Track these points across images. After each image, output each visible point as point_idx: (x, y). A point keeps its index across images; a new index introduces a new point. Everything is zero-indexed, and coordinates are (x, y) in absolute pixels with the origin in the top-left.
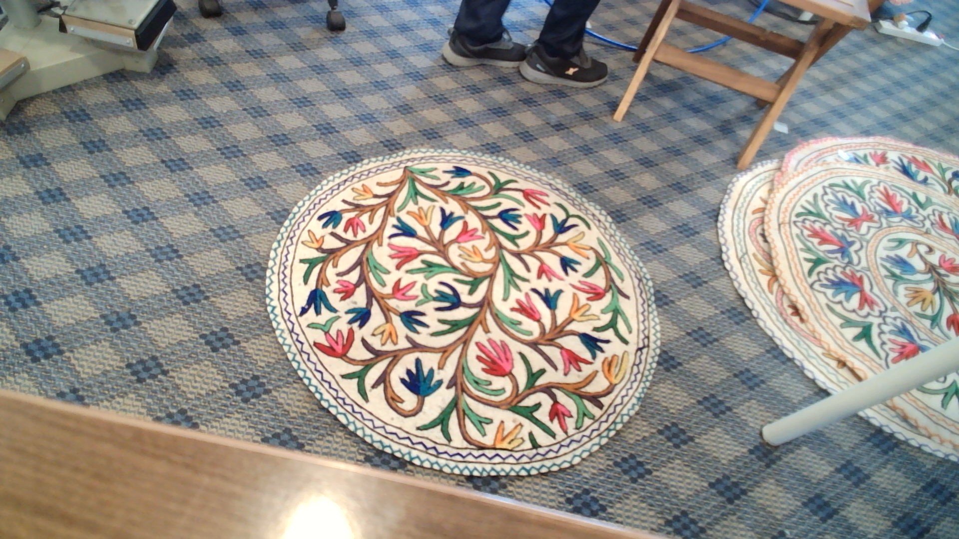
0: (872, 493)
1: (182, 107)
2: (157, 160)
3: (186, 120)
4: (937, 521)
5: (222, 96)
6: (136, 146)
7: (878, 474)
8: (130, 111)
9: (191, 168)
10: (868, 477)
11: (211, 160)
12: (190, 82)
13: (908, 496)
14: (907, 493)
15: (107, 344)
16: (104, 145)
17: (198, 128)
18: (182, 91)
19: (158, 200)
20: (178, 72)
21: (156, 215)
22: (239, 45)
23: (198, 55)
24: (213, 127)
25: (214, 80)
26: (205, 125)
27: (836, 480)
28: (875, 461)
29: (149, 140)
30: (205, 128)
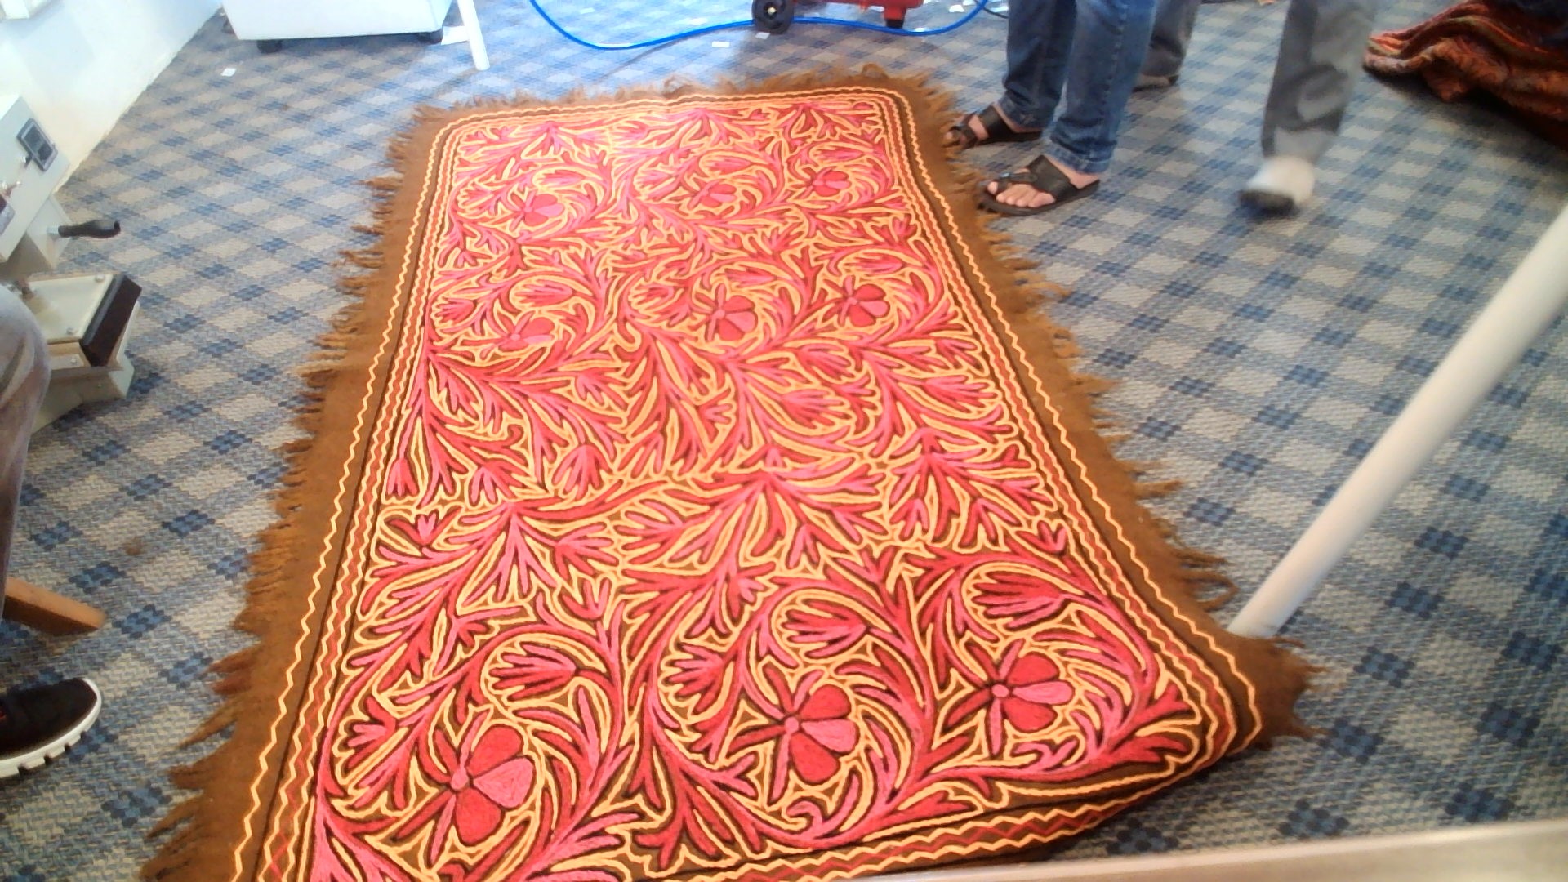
0: (1426, 688)
1: (182, 431)
2: (157, 526)
3: (192, 450)
4: (1546, 701)
5: (243, 396)
6: (118, 514)
7: (1425, 654)
8: (101, 463)
9: (212, 521)
10: (1410, 664)
11: (241, 498)
12: (189, 391)
13: (1485, 675)
14: (1480, 670)
15: (121, 851)
16: (68, 529)
17: (212, 456)
18: (179, 408)
19: (167, 589)
20: (168, 382)
21: (168, 613)
22: (256, 311)
23: (195, 346)
24: (237, 446)
25: (228, 375)
26: (223, 447)
27: (1361, 687)
28: (1414, 636)
29: (137, 498)
30: (222, 452)
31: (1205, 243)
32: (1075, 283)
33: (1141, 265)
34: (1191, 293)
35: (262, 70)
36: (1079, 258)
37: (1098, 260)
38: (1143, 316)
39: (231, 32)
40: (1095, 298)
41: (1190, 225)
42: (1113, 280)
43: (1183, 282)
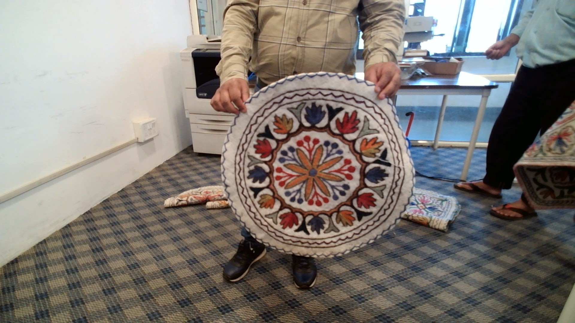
31: (502, 273)
32: (441, 277)
33: (471, 275)
34: (493, 293)
35: (196, 160)
36: (444, 267)
37: (452, 269)
38: (469, 298)
39: (192, 149)
40: (449, 285)
41: (496, 264)
42: (458, 279)
43: (490, 287)
